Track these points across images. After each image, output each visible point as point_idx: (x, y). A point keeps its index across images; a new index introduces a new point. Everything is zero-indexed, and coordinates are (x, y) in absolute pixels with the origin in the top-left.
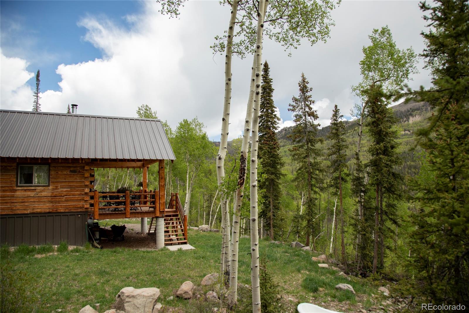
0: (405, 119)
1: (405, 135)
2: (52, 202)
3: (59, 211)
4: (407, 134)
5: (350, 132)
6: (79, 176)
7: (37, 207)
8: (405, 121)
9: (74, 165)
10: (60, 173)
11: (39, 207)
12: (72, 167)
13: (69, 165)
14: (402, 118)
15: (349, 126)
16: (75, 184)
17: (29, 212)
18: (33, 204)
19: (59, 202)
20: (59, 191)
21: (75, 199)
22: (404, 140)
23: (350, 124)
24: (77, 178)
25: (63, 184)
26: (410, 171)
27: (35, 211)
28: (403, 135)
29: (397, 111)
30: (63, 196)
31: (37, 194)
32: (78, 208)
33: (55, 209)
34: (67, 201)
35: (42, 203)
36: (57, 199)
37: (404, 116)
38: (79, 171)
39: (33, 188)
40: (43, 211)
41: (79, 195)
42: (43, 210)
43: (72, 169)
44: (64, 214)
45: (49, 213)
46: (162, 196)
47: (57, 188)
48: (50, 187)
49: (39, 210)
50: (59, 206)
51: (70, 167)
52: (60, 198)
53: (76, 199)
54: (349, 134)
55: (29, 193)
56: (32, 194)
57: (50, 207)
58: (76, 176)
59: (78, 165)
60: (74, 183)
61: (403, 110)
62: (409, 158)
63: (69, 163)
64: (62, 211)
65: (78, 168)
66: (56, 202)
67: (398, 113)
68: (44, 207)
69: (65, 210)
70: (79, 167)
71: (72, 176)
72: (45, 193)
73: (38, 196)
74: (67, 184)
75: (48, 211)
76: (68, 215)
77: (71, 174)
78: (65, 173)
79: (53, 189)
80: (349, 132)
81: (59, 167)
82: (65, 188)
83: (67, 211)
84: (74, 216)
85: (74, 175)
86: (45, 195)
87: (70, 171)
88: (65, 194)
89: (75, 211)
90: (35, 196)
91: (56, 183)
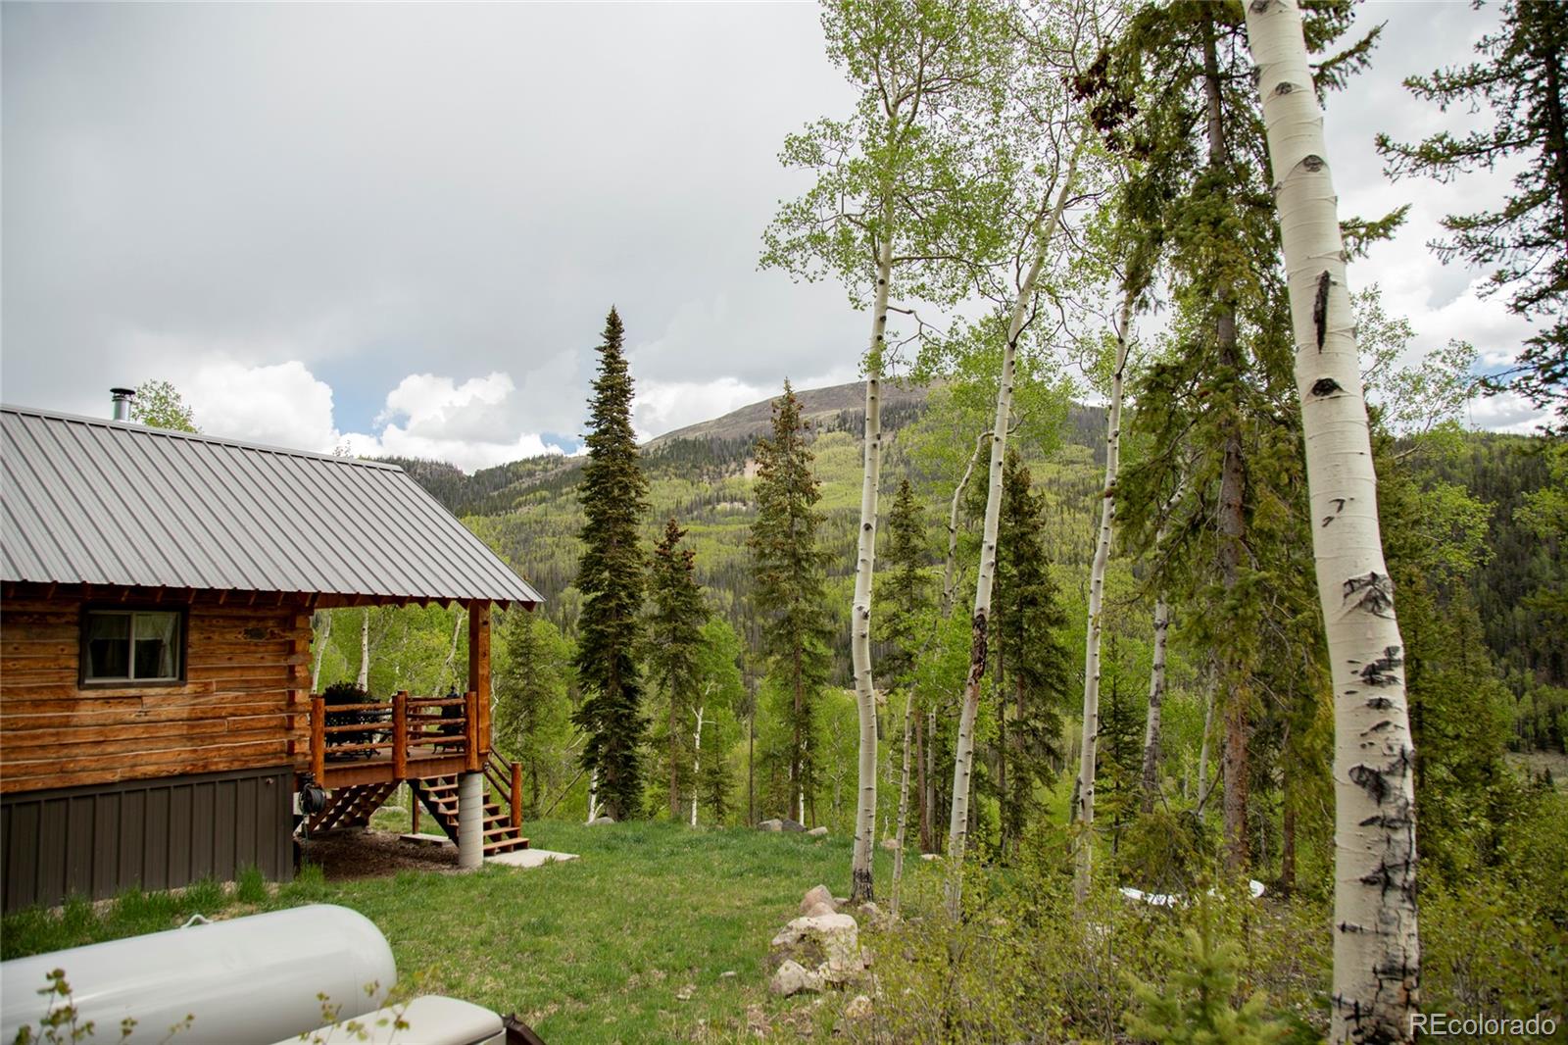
0: (733, 466)
1: (732, 513)
2: (190, 738)
3: (213, 768)
4: (738, 512)
5: (567, 494)
6: (271, 648)
7: (145, 759)
8: (734, 472)
9: (259, 614)
10: (216, 637)
11: (154, 759)
12: (254, 618)
13: (244, 612)
14: (725, 462)
15: (564, 472)
16: (259, 675)
17: (117, 778)
18: (133, 747)
19: (213, 738)
20: (213, 699)
21: (259, 725)
22: (730, 528)
23: (568, 468)
24: (266, 655)
25: (226, 676)
26: (749, 623)
27: (139, 771)
28: (726, 514)
29: (712, 440)
30: (224, 718)
31: (146, 714)
32: (268, 754)
33: (201, 763)
34: (234, 732)
35: (161, 745)
36: (205, 726)
37: (731, 455)
38: (272, 633)
39: (133, 692)
40: (165, 769)
41: (271, 712)
42: (164, 767)
43: (251, 625)
44: (226, 778)
45: (183, 775)
46: (484, 707)
47: (206, 690)
48: (188, 689)
49: (150, 769)
50: (212, 750)
51: (247, 619)
52: (214, 725)
53: (264, 725)
54: (564, 498)
55: (121, 709)
56: (127, 712)
57: (183, 756)
58: (262, 649)
59: (270, 613)
60: (258, 672)
61: (729, 439)
62: (745, 583)
63: (245, 606)
64: (222, 767)
65: (271, 623)
66: (203, 738)
67: (715, 447)
68: (166, 757)
69: (232, 762)
70: (272, 618)
71: (253, 648)
72: (172, 708)
73: (147, 718)
74: (236, 675)
75: (179, 769)
76: (235, 781)
77: (248, 644)
78: (231, 637)
79: (196, 695)
80: (564, 490)
81: (215, 617)
82: (230, 690)
83: (236, 766)
84: (253, 782)
85: (256, 645)
86: (171, 716)
87: (246, 632)
88: (231, 711)
89: (258, 765)
90: (138, 719)
91: (205, 674)
